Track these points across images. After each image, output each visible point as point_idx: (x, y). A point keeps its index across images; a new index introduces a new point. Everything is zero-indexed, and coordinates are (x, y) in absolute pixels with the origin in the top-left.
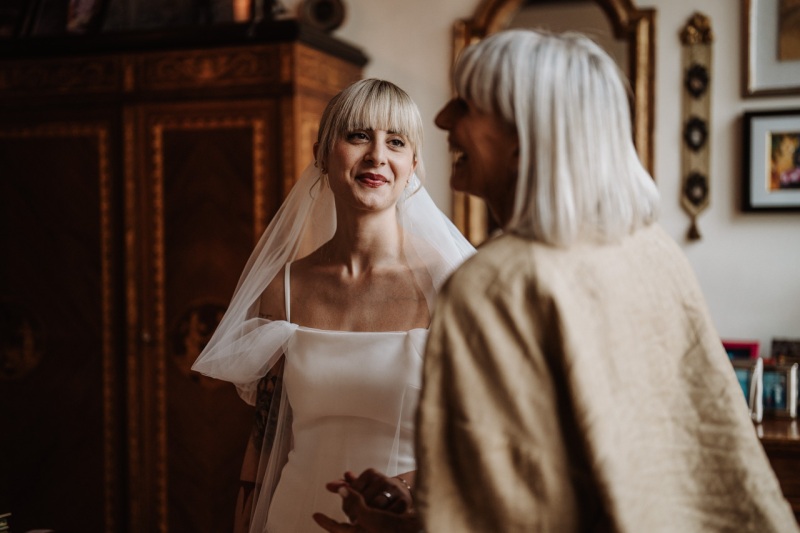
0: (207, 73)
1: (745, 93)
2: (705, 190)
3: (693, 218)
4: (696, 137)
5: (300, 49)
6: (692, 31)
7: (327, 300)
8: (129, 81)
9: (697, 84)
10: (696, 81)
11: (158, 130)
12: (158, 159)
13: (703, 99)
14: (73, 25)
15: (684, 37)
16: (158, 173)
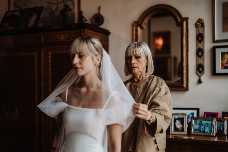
0: (63, 38)
1: (214, 41)
2: (203, 69)
3: (200, 77)
4: (200, 54)
5: (86, 30)
6: (198, 23)
7: (77, 97)
8: (43, 40)
9: (200, 39)
10: (200, 38)
11: (50, 54)
12: (50, 61)
13: (202, 42)
14: (29, 26)
15: (196, 25)
16: (50, 65)
